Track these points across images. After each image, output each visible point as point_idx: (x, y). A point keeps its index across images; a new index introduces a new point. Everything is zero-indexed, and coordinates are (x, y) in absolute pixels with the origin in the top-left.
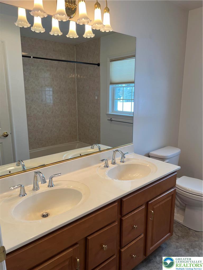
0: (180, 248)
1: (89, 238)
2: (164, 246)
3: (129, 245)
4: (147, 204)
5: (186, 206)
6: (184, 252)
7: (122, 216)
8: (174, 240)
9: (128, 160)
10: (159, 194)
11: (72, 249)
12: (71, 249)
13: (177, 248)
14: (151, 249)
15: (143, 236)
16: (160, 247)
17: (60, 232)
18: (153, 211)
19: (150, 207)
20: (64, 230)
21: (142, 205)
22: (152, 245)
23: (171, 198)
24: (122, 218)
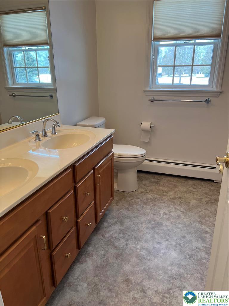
0: (121, 209)
1: (50, 212)
2: (107, 212)
3: (84, 214)
4: (94, 169)
5: (118, 172)
6: (125, 211)
7: (76, 183)
8: (114, 205)
9: (60, 131)
10: (102, 158)
11: (36, 227)
12: (34, 228)
13: (118, 210)
14: (100, 214)
15: (93, 202)
16: (105, 214)
17: (21, 208)
18: (100, 176)
19: (96, 172)
20: (25, 205)
21: (90, 171)
22: (101, 211)
23: (110, 162)
24: (76, 186)
